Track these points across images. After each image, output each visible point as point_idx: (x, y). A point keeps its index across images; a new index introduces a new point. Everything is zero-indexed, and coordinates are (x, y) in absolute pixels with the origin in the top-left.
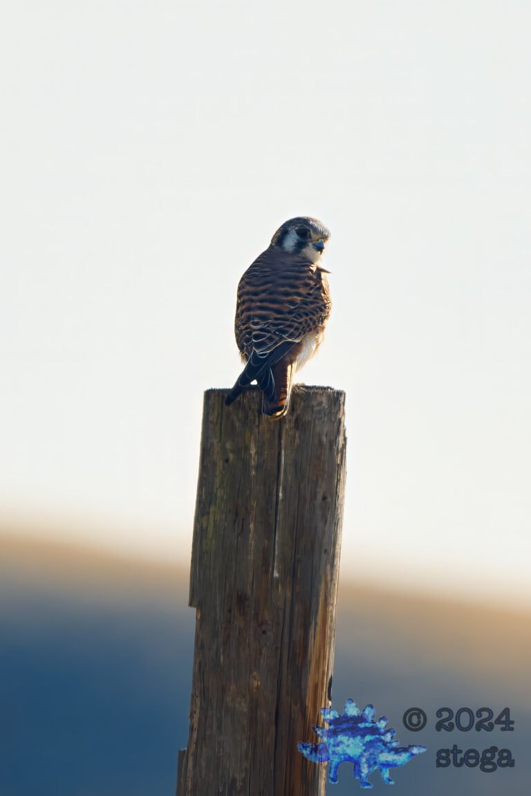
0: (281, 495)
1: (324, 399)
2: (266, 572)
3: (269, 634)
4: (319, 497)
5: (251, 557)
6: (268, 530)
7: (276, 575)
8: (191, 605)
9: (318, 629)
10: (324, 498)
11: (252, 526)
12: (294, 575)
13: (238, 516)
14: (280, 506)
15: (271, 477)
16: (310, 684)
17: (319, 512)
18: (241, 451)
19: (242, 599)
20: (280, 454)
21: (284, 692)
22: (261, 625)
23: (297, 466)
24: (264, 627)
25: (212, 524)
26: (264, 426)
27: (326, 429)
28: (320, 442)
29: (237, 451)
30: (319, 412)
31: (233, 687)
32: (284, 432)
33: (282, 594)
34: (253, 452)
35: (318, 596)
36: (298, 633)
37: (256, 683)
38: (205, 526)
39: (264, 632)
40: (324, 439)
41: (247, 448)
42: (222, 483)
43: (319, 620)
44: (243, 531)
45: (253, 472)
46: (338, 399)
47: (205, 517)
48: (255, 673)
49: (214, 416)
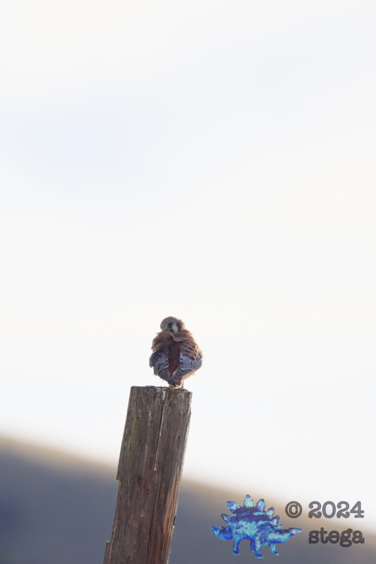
0: (160, 435)
1: (183, 395)
2: (151, 468)
3: (149, 495)
4: (177, 437)
5: (145, 461)
6: (153, 449)
7: (155, 469)
8: (117, 479)
9: (171, 494)
10: (179, 438)
11: (146, 447)
12: (163, 470)
13: (141, 442)
14: (159, 440)
15: (157, 427)
16: (166, 518)
17: (176, 444)
18: (145, 414)
19: (139, 479)
20: (161, 417)
21: (154, 521)
22: (147, 491)
23: (168, 424)
24: (148, 492)
25: (129, 444)
26: (156, 404)
27: (183, 407)
28: (179, 413)
29: (143, 414)
30: (180, 400)
31: (132, 517)
32: (164, 408)
33: (157, 478)
34: (150, 415)
35: (172, 480)
36: (162, 496)
37: (142, 516)
38: (126, 445)
39: (148, 494)
40: (181, 412)
41: (147, 413)
42: (135, 426)
43: (172, 491)
44: (143, 449)
45: (149, 424)
46: (189, 395)
47: (126, 442)
48: (142, 511)
49: (134, 398)
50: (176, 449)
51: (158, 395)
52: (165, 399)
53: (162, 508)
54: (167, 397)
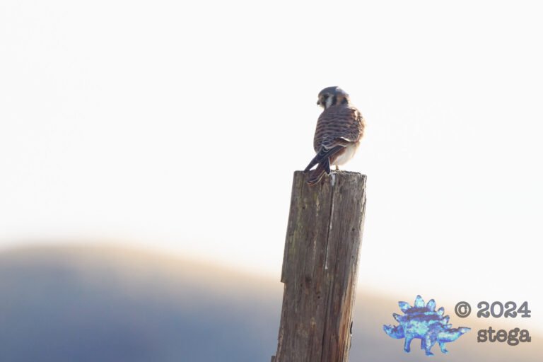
0: (331, 227)
1: (356, 179)
2: (321, 266)
3: (321, 298)
4: (351, 229)
5: (314, 258)
6: (323, 244)
7: (326, 268)
8: (282, 281)
9: (347, 297)
10: (353, 230)
11: (315, 242)
12: (336, 269)
13: (308, 236)
14: (330, 233)
15: (326, 218)
16: (341, 325)
17: (350, 236)
18: (312, 203)
19: (308, 280)
20: (331, 206)
21: (327, 329)
22: (317, 293)
23: (340, 213)
24: (318, 295)
25: (294, 240)
26: (324, 190)
27: (356, 194)
28: (353, 200)
29: (309, 203)
30: (353, 185)
31: (301, 325)
32: (334, 195)
33: (329, 278)
34: (318, 204)
35: (347, 280)
36: (336, 299)
37: (313, 323)
38: (291, 241)
39: (319, 297)
40: (355, 199)
41: (315, 202)
42: (301, 218)
43: (347, 293)
44: (311, 245)
45: (317, 215)
46: (363, 179)
47: (291, 237)
48: (313, 318)
49: (298, 185)
50: (350, 243)
51: (326, 180)
52: (335, 183)
53: (335, 313)
54: (337, 182)
